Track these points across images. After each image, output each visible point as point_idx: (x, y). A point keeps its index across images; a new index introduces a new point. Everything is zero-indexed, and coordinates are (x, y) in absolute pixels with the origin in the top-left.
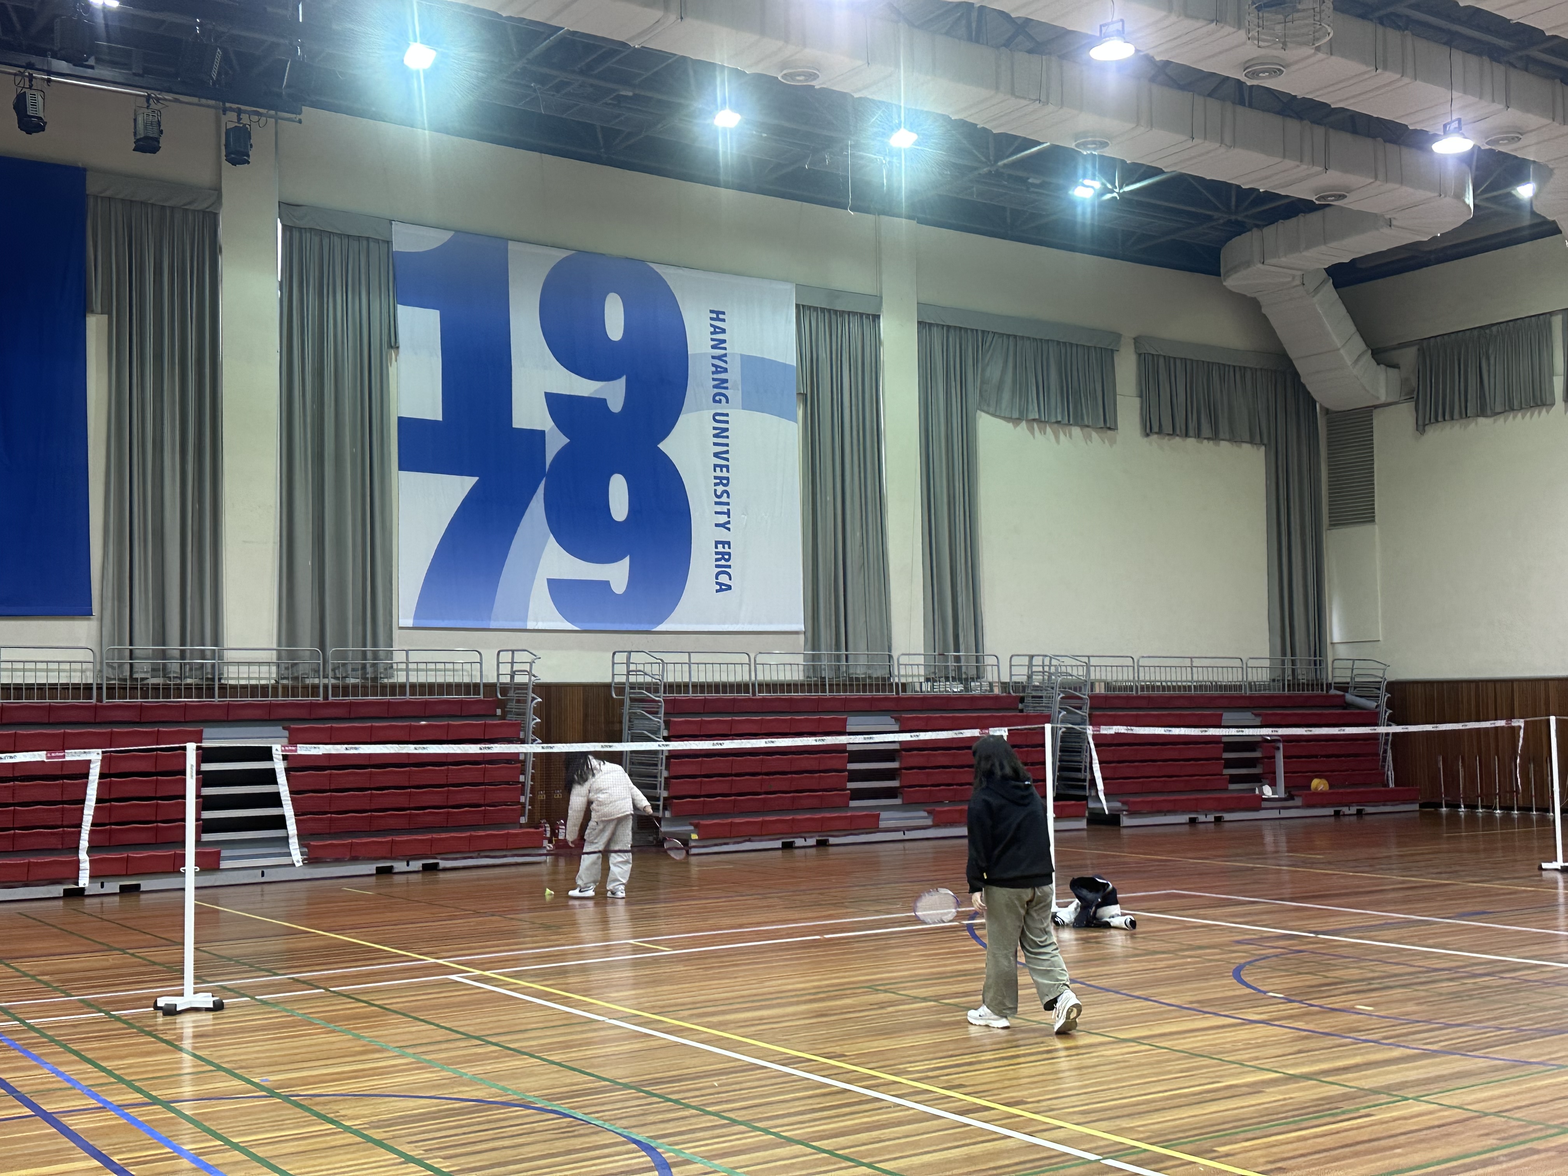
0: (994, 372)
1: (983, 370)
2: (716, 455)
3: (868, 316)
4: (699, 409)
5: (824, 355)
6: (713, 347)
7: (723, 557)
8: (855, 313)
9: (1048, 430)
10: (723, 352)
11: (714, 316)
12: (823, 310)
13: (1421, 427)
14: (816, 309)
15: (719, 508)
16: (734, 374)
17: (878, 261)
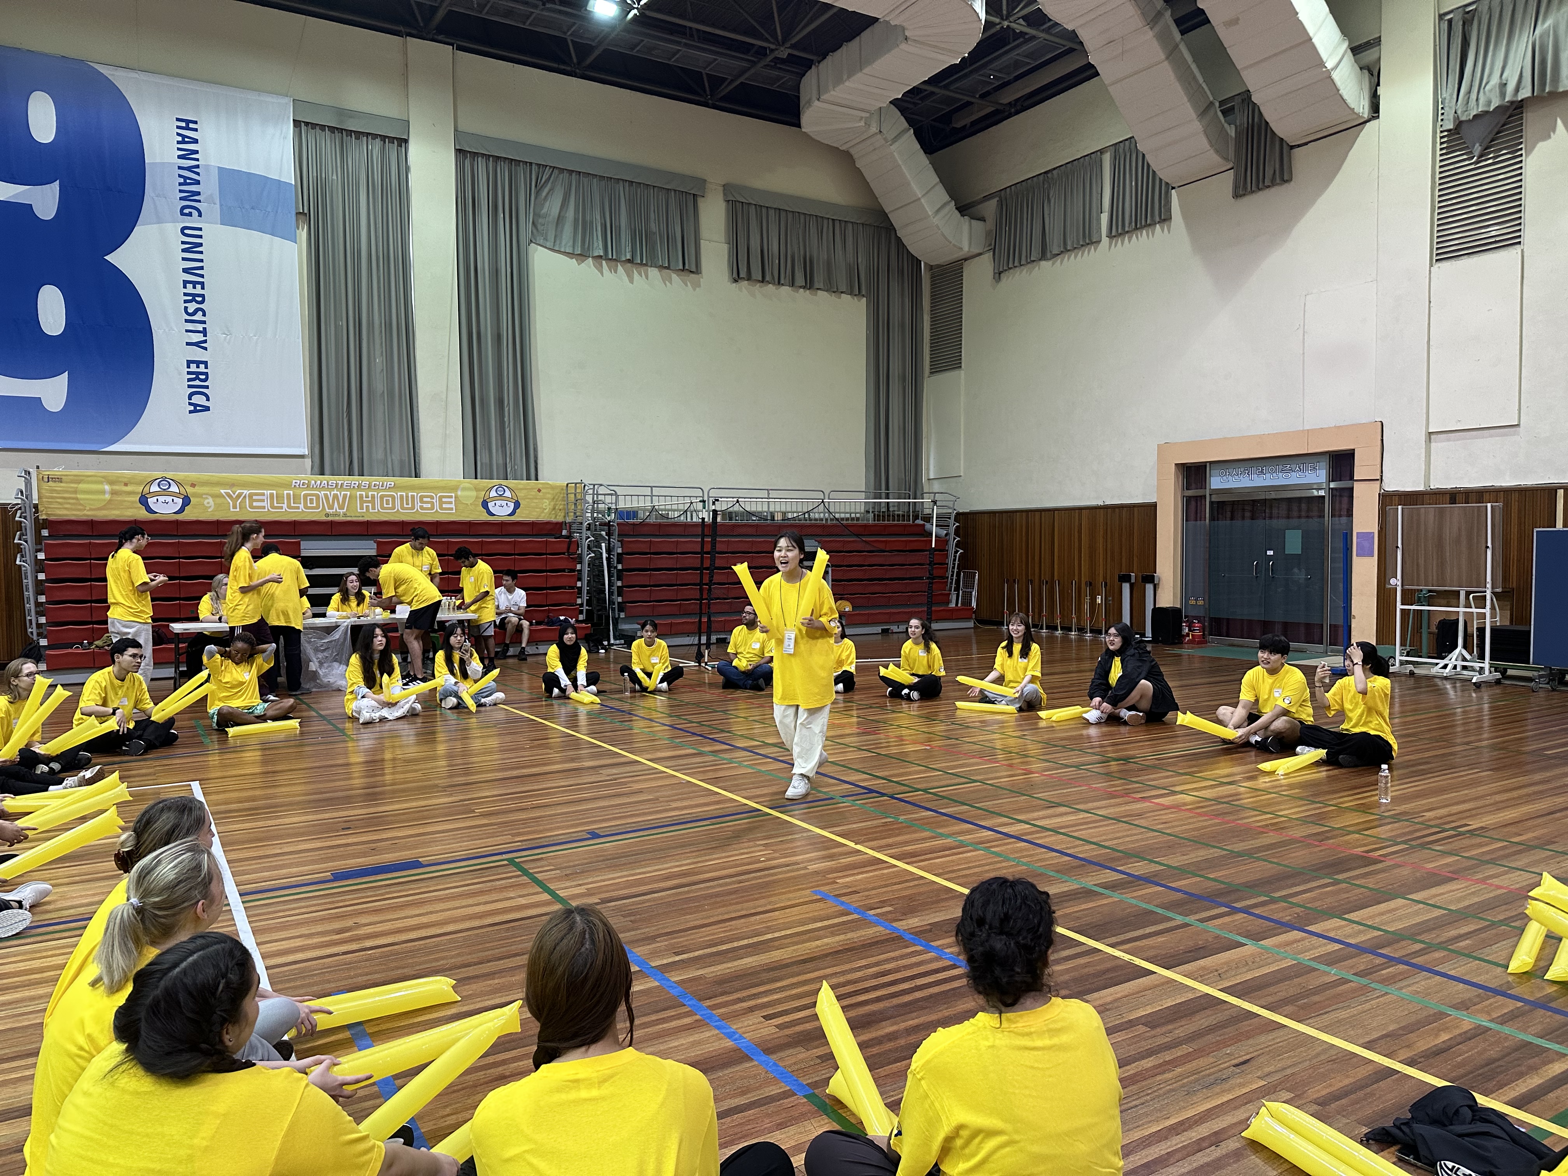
0: (552, 206)
1: (541, 202)
2: (185, 271)
3: (392, 139)
4: (160, 221)
6: (179, 157)
7: (199, 377)
8: (375, 136)
9: (620, 267)
10: (196, 163)
11: (183, 124)
12: (332, 129)
13: (998, 275)
14: (323, 127)
15: (191, 326)
16: (209, 187)
17: (406, 86)
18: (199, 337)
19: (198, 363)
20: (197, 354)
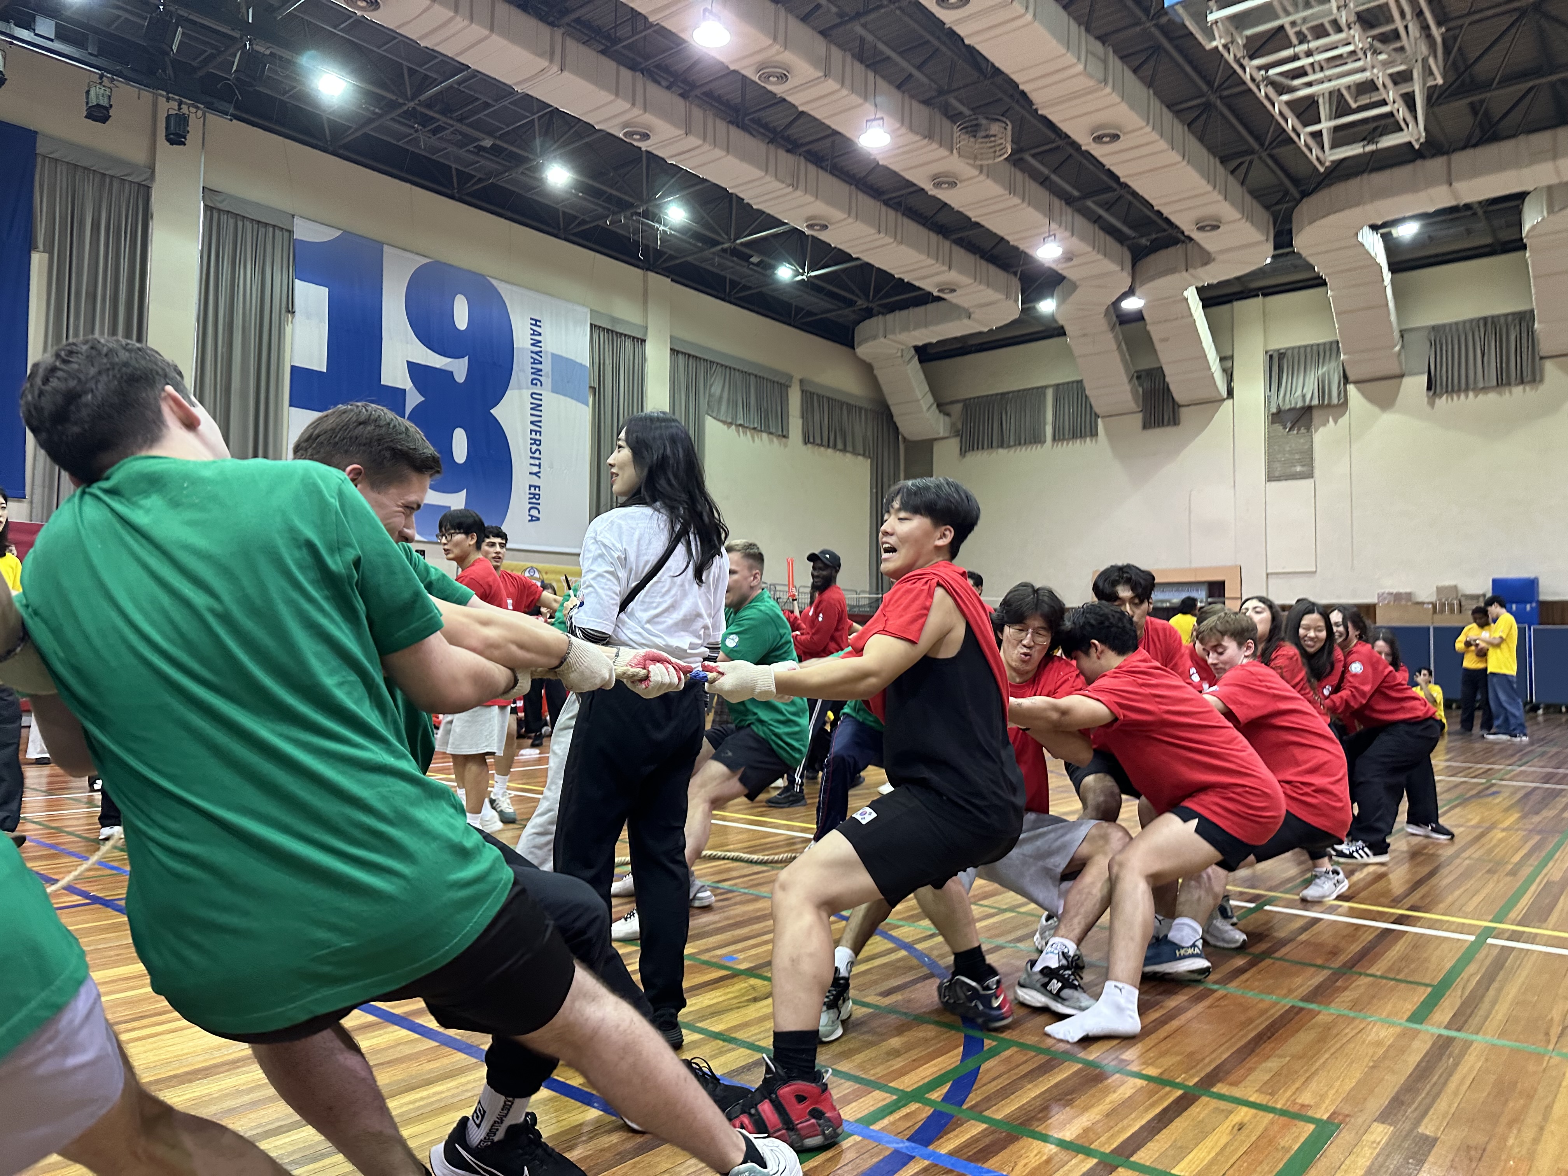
0: (716, 389)
1: (711, 386)
2: (532, 423)
3: (638, 339)
4: (520, 388)
5: (608, 362)
6: (532, 345)
7: (535, 498)
8: (630, 336)
9: (749, 433)
10: (539, 349)
11: (533, 322)
12: (608, 330)
13: (963, 452)
14: (604, 329)
15: (533, 461)
16: (546, 366)
17: (645, 302)
18: (536, 469)
19: (535, 487)
20: (535, 481)
